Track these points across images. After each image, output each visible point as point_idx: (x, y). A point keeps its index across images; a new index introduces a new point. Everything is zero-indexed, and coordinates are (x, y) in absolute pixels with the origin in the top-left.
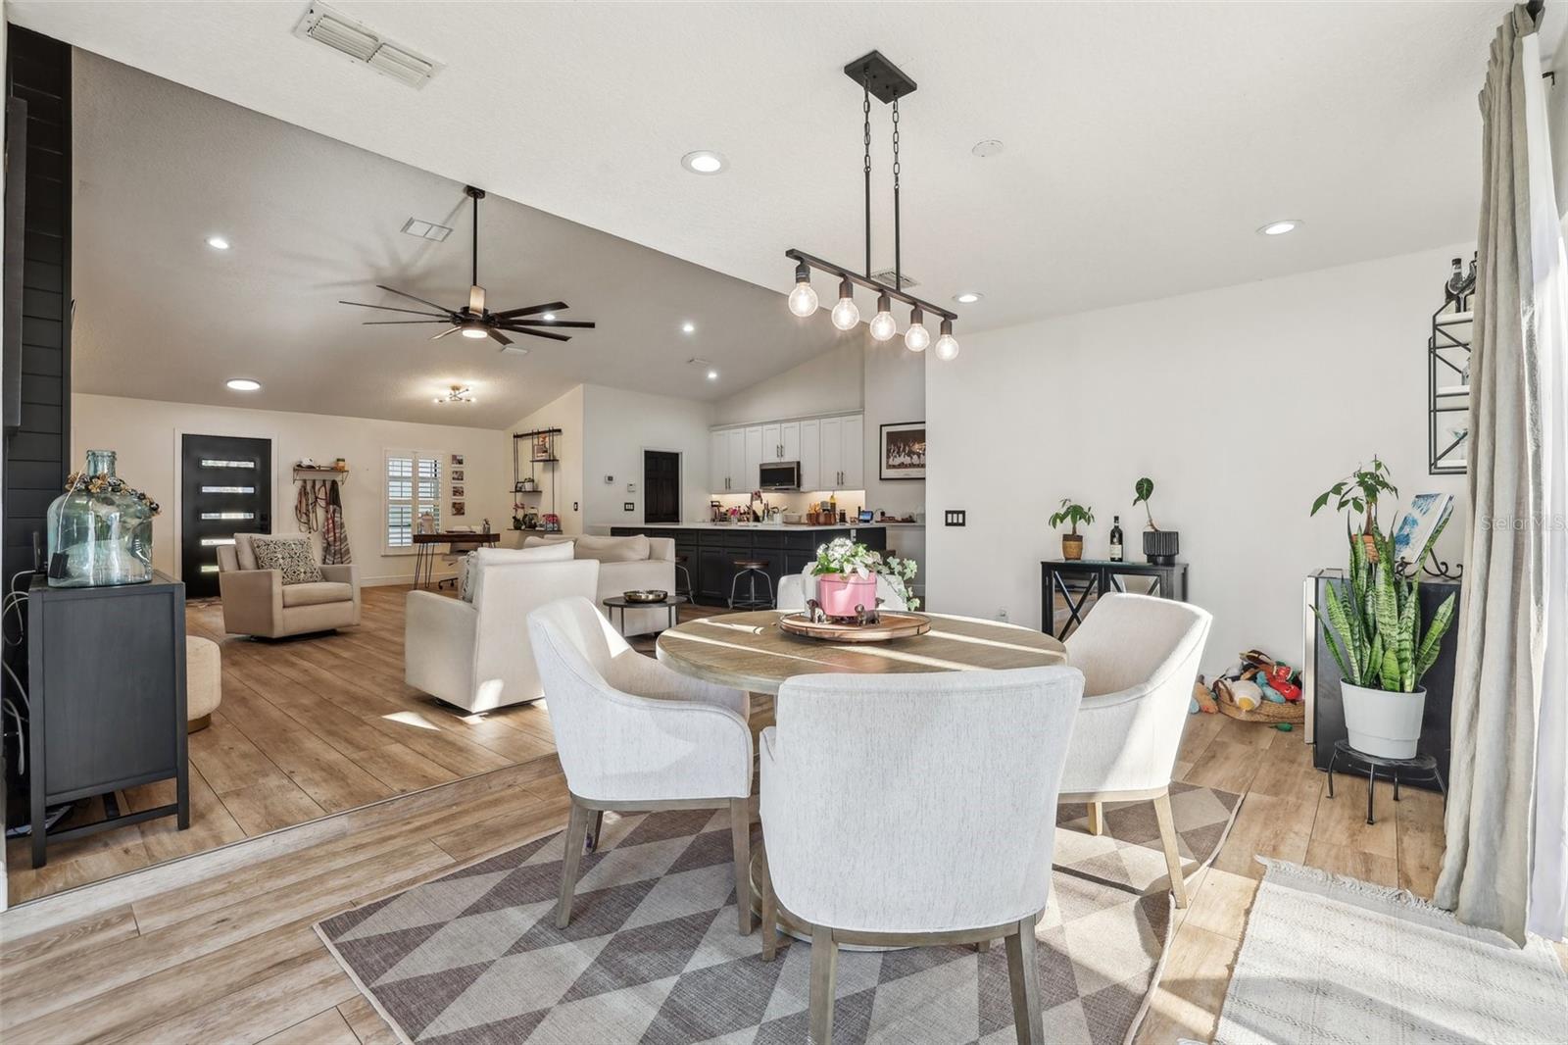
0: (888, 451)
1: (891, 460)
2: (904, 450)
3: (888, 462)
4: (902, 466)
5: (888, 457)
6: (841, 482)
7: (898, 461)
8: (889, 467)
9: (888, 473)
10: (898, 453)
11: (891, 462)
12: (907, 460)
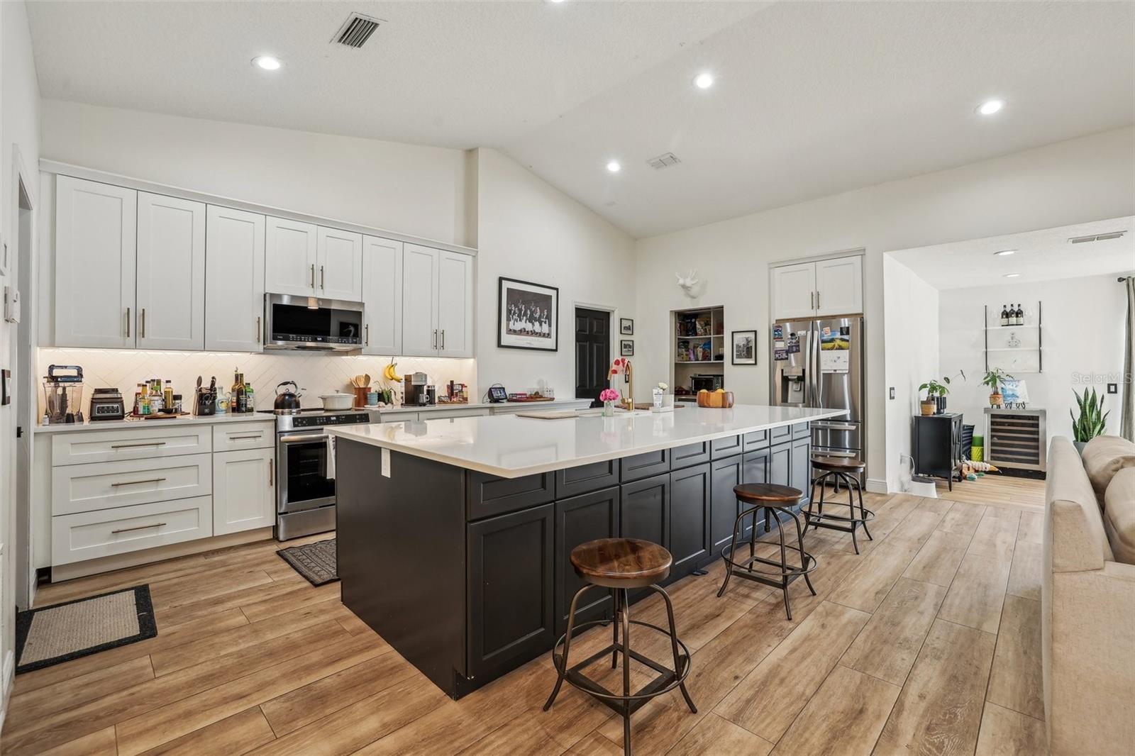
0: (509, 312)
1: (512, 322)
2: (525, 314)
3: (508, 325)
4: (522, 332)
5: (509, 320)
6: (439, 345)
7: (519, 326)
8: (510, 331)
9: (507, 339)
10: (519, 316)
11: (511, 327)
12: (529, 327)
